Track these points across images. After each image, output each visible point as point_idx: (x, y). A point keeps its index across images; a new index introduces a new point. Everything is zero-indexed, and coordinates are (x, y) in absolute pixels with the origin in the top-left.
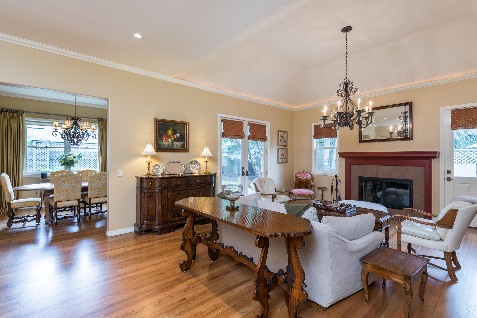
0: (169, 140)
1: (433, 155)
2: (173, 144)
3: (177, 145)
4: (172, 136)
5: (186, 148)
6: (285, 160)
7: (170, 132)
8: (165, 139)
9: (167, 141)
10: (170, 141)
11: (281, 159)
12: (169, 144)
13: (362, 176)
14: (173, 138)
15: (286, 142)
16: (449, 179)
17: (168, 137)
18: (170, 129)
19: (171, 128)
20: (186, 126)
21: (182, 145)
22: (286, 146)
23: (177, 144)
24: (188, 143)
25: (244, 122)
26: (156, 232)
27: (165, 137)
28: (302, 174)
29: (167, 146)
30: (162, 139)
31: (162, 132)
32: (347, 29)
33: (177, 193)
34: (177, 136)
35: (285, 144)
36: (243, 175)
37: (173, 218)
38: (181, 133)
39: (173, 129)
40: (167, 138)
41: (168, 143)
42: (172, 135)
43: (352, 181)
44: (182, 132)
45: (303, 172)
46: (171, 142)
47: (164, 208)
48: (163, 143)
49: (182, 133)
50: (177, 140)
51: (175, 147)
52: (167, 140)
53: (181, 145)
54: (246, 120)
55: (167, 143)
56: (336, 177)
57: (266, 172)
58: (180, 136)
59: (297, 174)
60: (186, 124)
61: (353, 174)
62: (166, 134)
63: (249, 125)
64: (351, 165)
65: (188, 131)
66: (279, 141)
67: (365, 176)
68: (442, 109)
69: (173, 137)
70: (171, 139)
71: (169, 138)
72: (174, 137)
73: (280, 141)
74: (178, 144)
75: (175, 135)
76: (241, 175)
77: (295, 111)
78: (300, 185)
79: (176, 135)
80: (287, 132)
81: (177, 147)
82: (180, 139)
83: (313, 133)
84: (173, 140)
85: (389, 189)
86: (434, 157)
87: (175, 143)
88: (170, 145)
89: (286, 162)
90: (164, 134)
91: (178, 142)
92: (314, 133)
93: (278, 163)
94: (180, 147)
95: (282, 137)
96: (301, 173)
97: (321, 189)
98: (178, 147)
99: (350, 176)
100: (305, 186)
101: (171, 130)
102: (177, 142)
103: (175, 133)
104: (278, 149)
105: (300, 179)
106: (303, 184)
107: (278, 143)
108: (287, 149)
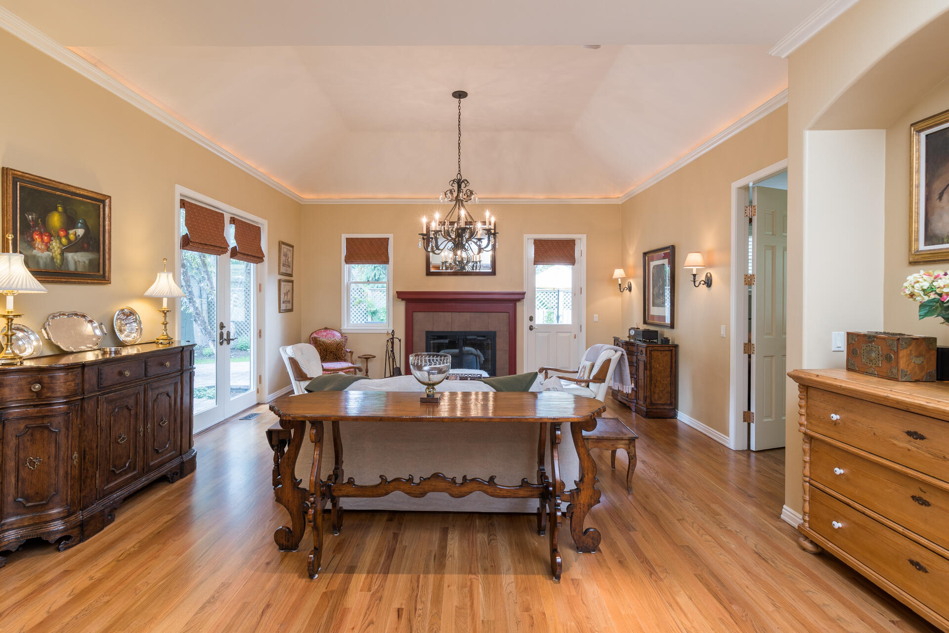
0: (54, 244)
1: (519, 297)
2: (66, 259)
3: (76, 263)
4: (62, 233)
5: (101, 272)
6: (289, 307)
7: (56, 220)
8: (40, 240)
9: (48, 249)
10: (56, 248)
11: (283, 303)
12: (52, 258)
13: (430, 330)
14: (64, 240)
15: (291, 267)
16: (531, 328)
17: (50, 236)
18: (56, 209)
19: (60, 209)
20: (102, 206)
21: (91, 261)
22: (291, 275)
23: (75, 257)
24: (107, 256)
25: (225, 215)
26: (65, 541)
27: (41, 235)
28: (325, 334)
29: (45, 264)
30: (33, 240)
31: (30, 217)
32: (460, 95)
33: (118, 405)
34: (75, 234)
35: (289, 272)
36: (221, 344)
37: (108, 483)
38: (88, 226)
39: (65, 211)
40: (46, 238)
41: (51, 254)
42: (61, 229)
43: (416, 339)
44: (90, 223)
45: (326, 329)
46: (59, 251)
47: (87, 457)
48: (35, 252)
49: (90, 228)
50: (75, 246)
51: (72, 268)
52: (46, 244)
53: (87, 262)
54: (228, 209)
55: (46, 253)
56: (392, 335)
57: (260, 332)
58: (85, 235)
59: (314, 334)
60: (103, 202)
61: (417, 327)
62: (45, 223)
63: (233, 222)
64: (413, 312)
65: (107, 223)
66: (282, 265)
67: (435, 330)
68: (526, 236)
69: (64, 236)
70: (61, 243)
71: (52, 238)
72: (67, 236)
73: (283, 263)
74: (78, 259)
75: (71, 232)
76: (218, 344)
77: (302, 203)
78: (327, 355)
79: (74, 230)
80: (292, 247)
81: (76, 269)
82: (85, 245)
83: (344, 252)
84: (64, 246)
85: (467, 349)
86: (519, 300)
87: (70, 256)
88: (55, 260)
89: (291, 310)
90: (36, 224)
91: (80, 251)
92: (345, 254)
93: (280, 312)
94: (84, 267)
95: (286, 255)
96: (322, 330)
97: (365, 358)
98: (80, 269)
99: (413, 331)
100: (336, 355)
101: (59, 212)
102: (76, 251)
103: (70, 223)
104: (280, 281)
105: (323, 342)
106: (331, 352)
107: (279, 269)
108: (292, 282)
